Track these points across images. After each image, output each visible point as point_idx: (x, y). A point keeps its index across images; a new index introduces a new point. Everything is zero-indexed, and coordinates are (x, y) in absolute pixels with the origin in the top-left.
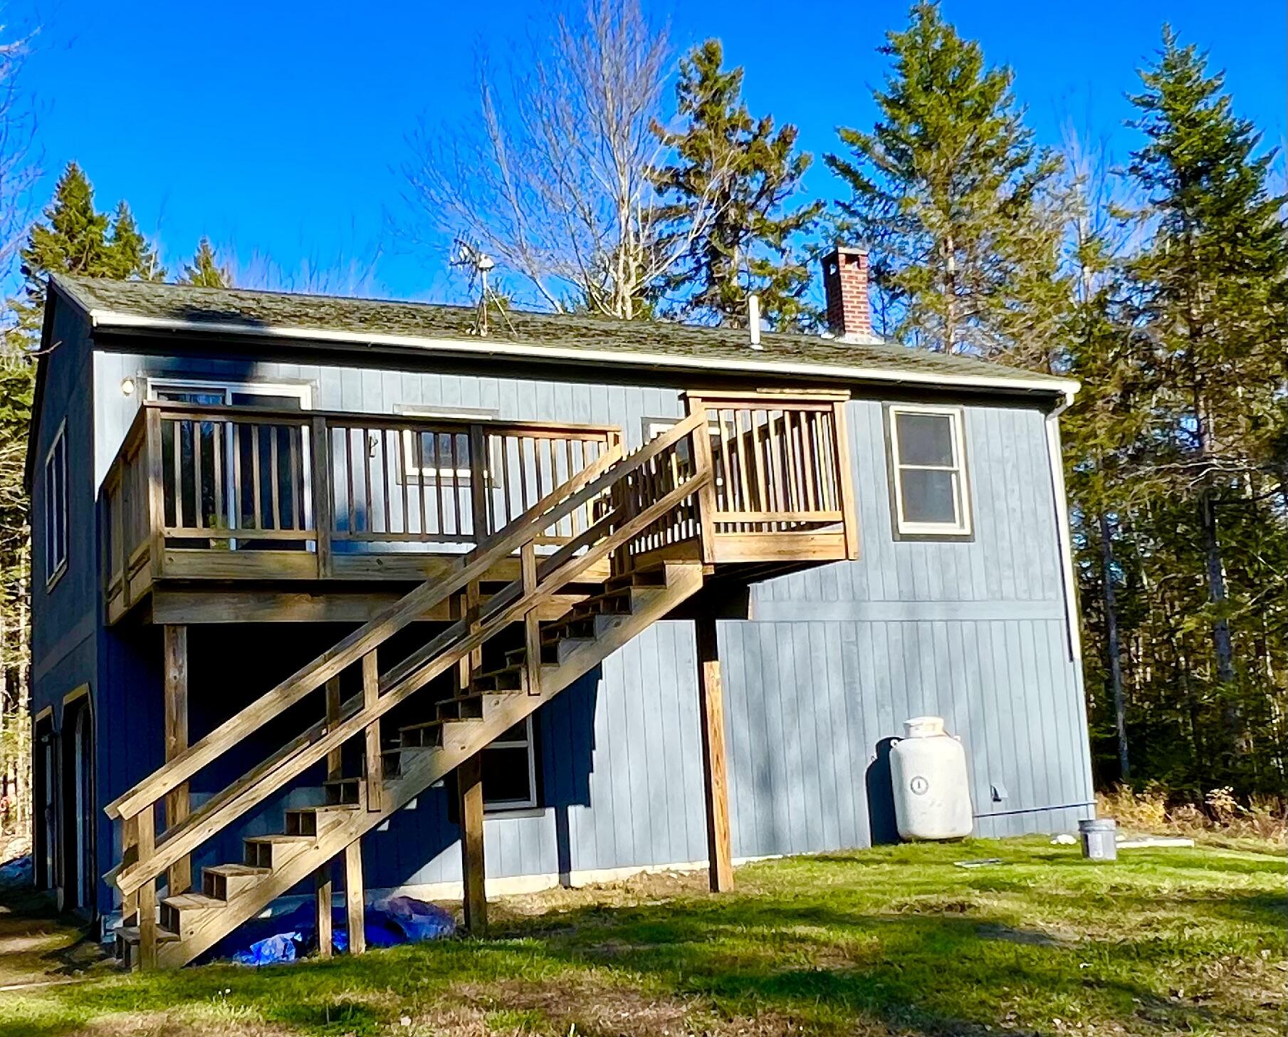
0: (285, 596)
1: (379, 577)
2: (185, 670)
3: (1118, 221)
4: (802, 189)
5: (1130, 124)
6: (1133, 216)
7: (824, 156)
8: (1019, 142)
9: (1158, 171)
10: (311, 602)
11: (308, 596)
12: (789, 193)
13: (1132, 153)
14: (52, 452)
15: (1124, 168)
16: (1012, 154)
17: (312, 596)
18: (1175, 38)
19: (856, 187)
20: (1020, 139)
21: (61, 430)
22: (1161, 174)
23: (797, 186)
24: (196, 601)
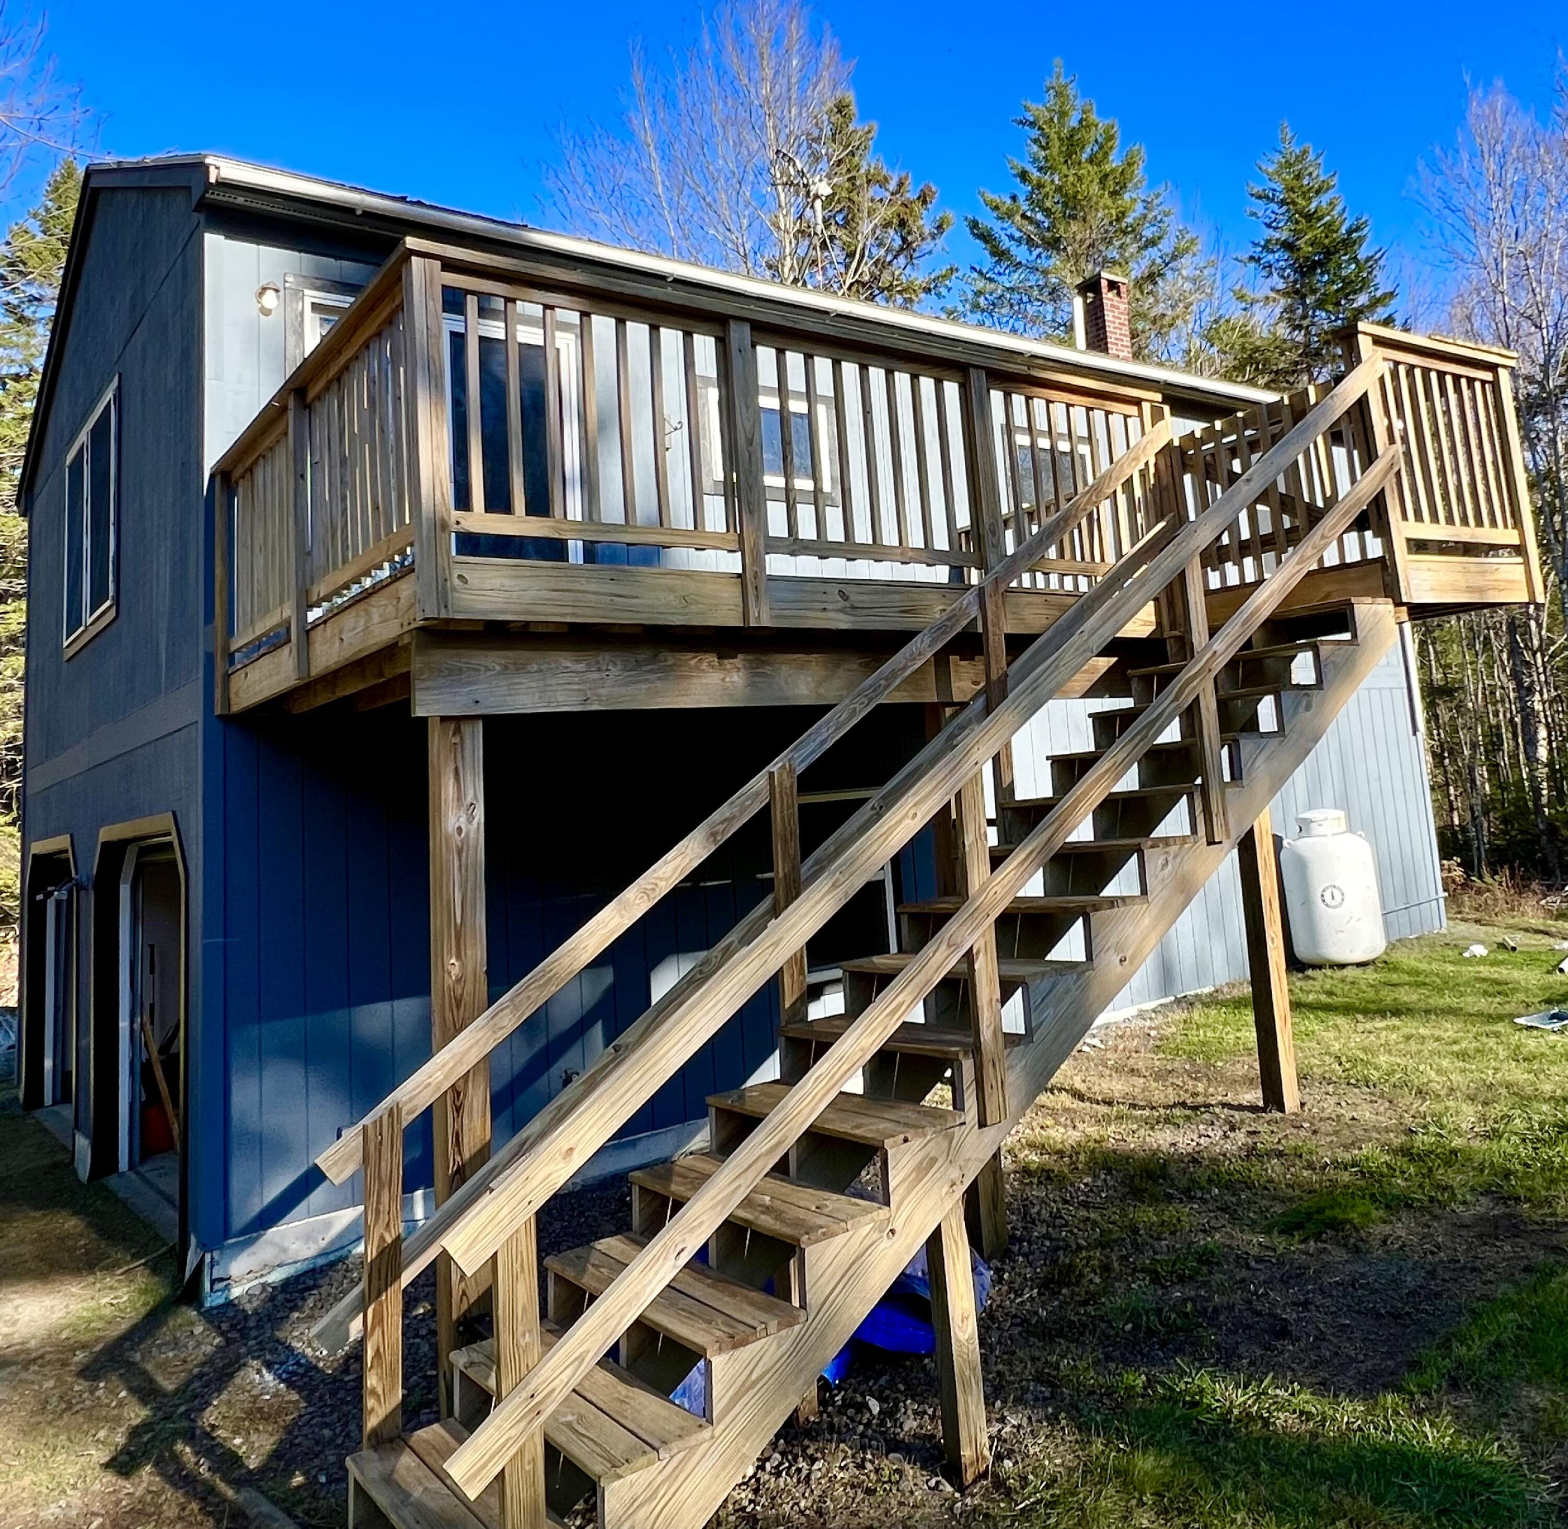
0: (670, 658)
1: (843, 622)
2: (480, 814)
3: (1244, 305)
4: (943, 249)
5: (1254, 214)
6: (1258, 301)
7: (966, 219)
8: (1155, 222)
9: (1278, 261)
10: (721, 667)
11: (712, 658)
12: (930, 252)
13: (1253, 243)
14: (83, 437)
15: (1245, 257)
16: (1148, 233)
17: (720, 657)
18: (1293, 137)
19: (993, 254)
20: (1159, 218)
21: (109, 395)
22: (1281, 263)
23: (939, 247)
24: (505, 668)
